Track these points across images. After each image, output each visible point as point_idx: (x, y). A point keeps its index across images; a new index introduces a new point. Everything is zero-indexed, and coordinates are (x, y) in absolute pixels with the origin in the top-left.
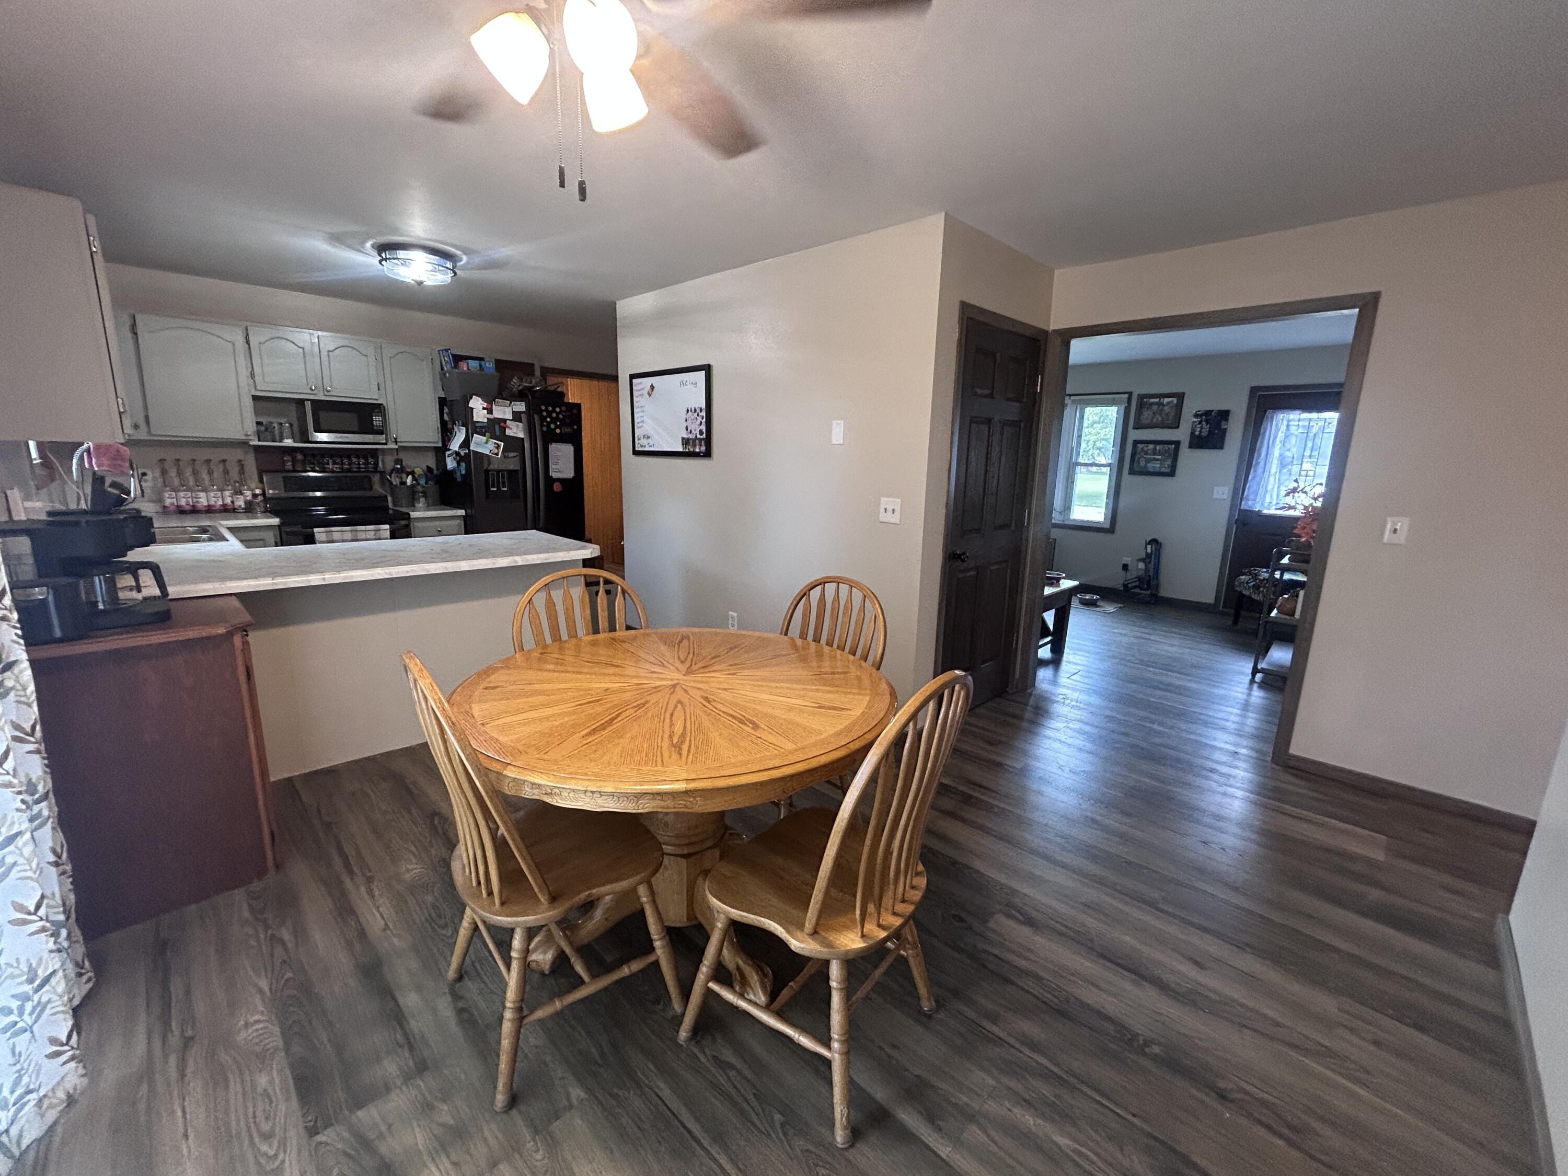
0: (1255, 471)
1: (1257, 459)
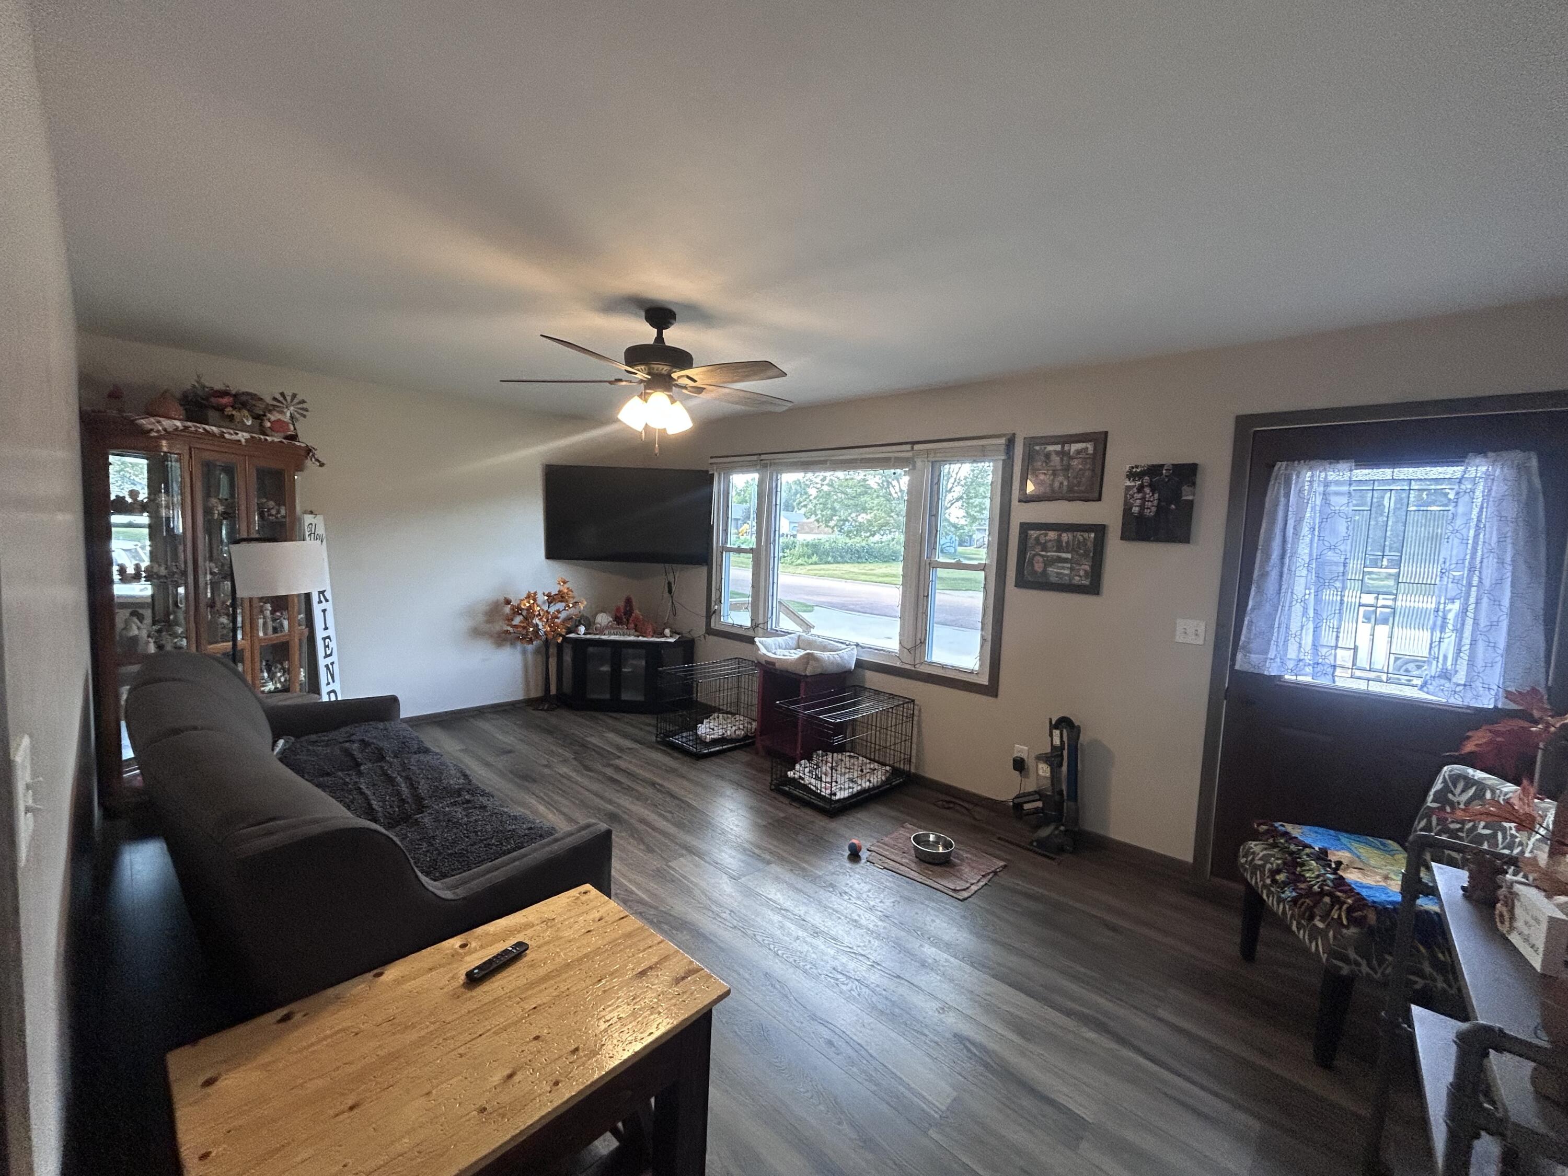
0: (1260, 591)
1: (1262, 567)
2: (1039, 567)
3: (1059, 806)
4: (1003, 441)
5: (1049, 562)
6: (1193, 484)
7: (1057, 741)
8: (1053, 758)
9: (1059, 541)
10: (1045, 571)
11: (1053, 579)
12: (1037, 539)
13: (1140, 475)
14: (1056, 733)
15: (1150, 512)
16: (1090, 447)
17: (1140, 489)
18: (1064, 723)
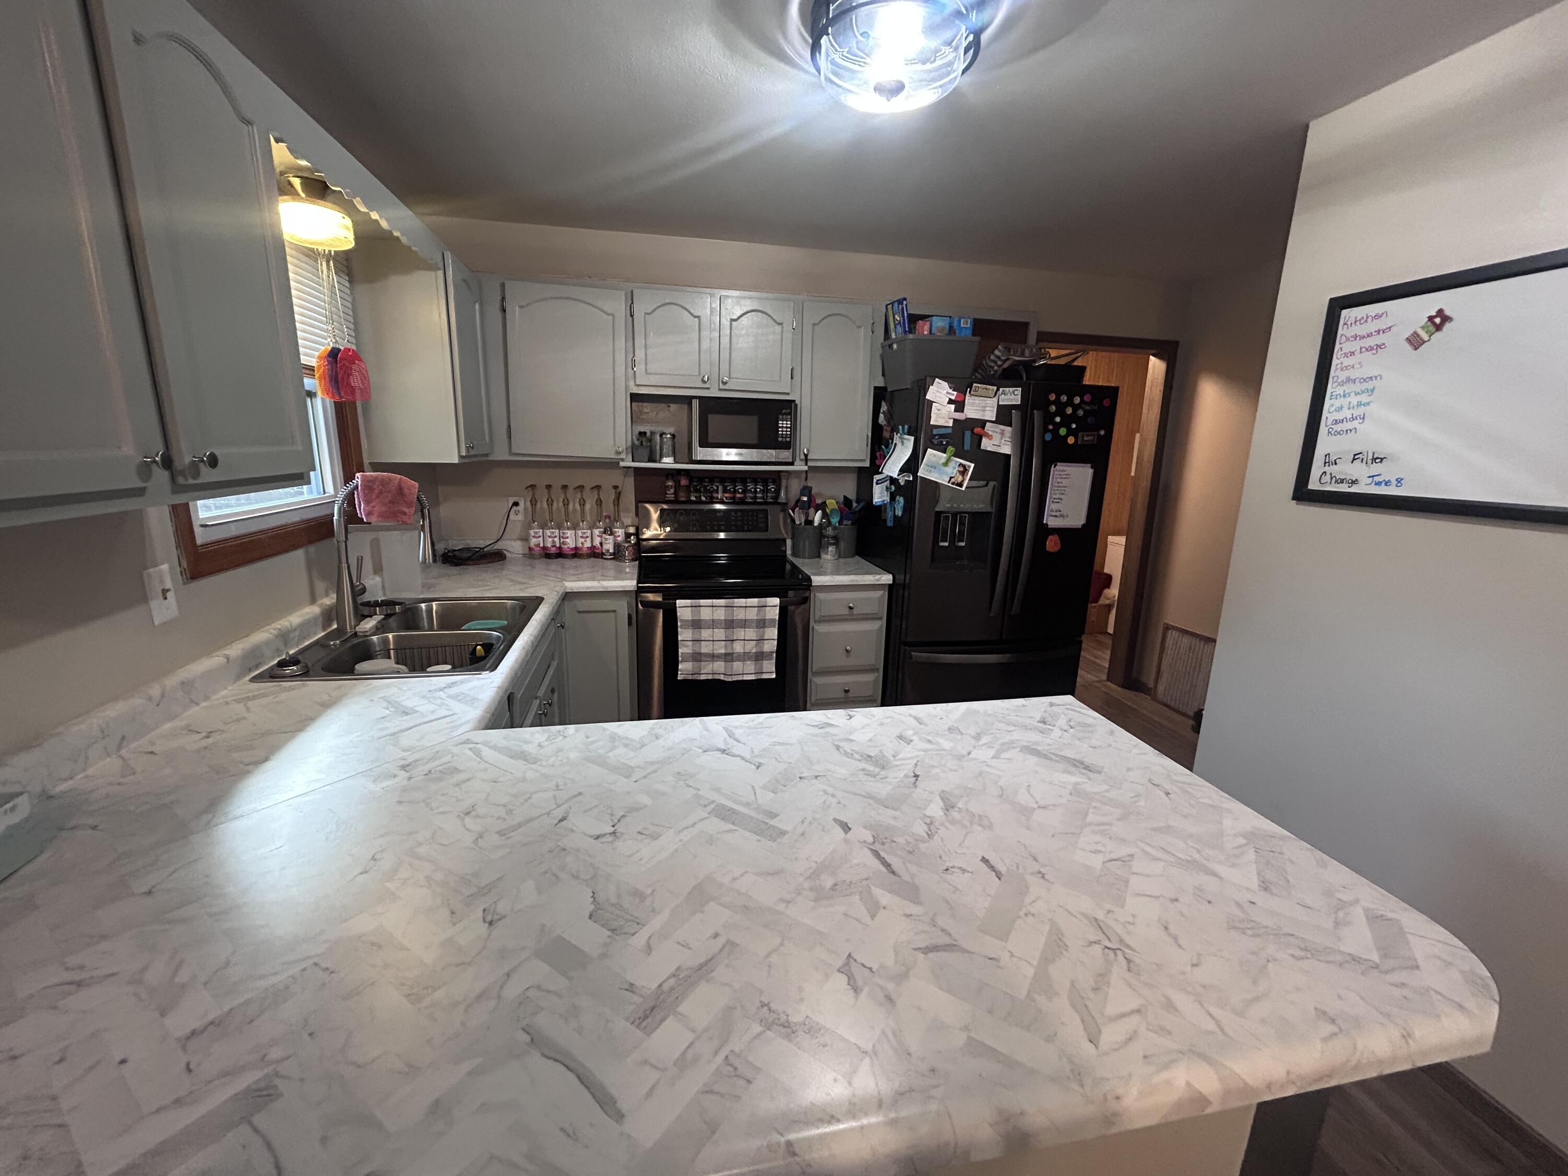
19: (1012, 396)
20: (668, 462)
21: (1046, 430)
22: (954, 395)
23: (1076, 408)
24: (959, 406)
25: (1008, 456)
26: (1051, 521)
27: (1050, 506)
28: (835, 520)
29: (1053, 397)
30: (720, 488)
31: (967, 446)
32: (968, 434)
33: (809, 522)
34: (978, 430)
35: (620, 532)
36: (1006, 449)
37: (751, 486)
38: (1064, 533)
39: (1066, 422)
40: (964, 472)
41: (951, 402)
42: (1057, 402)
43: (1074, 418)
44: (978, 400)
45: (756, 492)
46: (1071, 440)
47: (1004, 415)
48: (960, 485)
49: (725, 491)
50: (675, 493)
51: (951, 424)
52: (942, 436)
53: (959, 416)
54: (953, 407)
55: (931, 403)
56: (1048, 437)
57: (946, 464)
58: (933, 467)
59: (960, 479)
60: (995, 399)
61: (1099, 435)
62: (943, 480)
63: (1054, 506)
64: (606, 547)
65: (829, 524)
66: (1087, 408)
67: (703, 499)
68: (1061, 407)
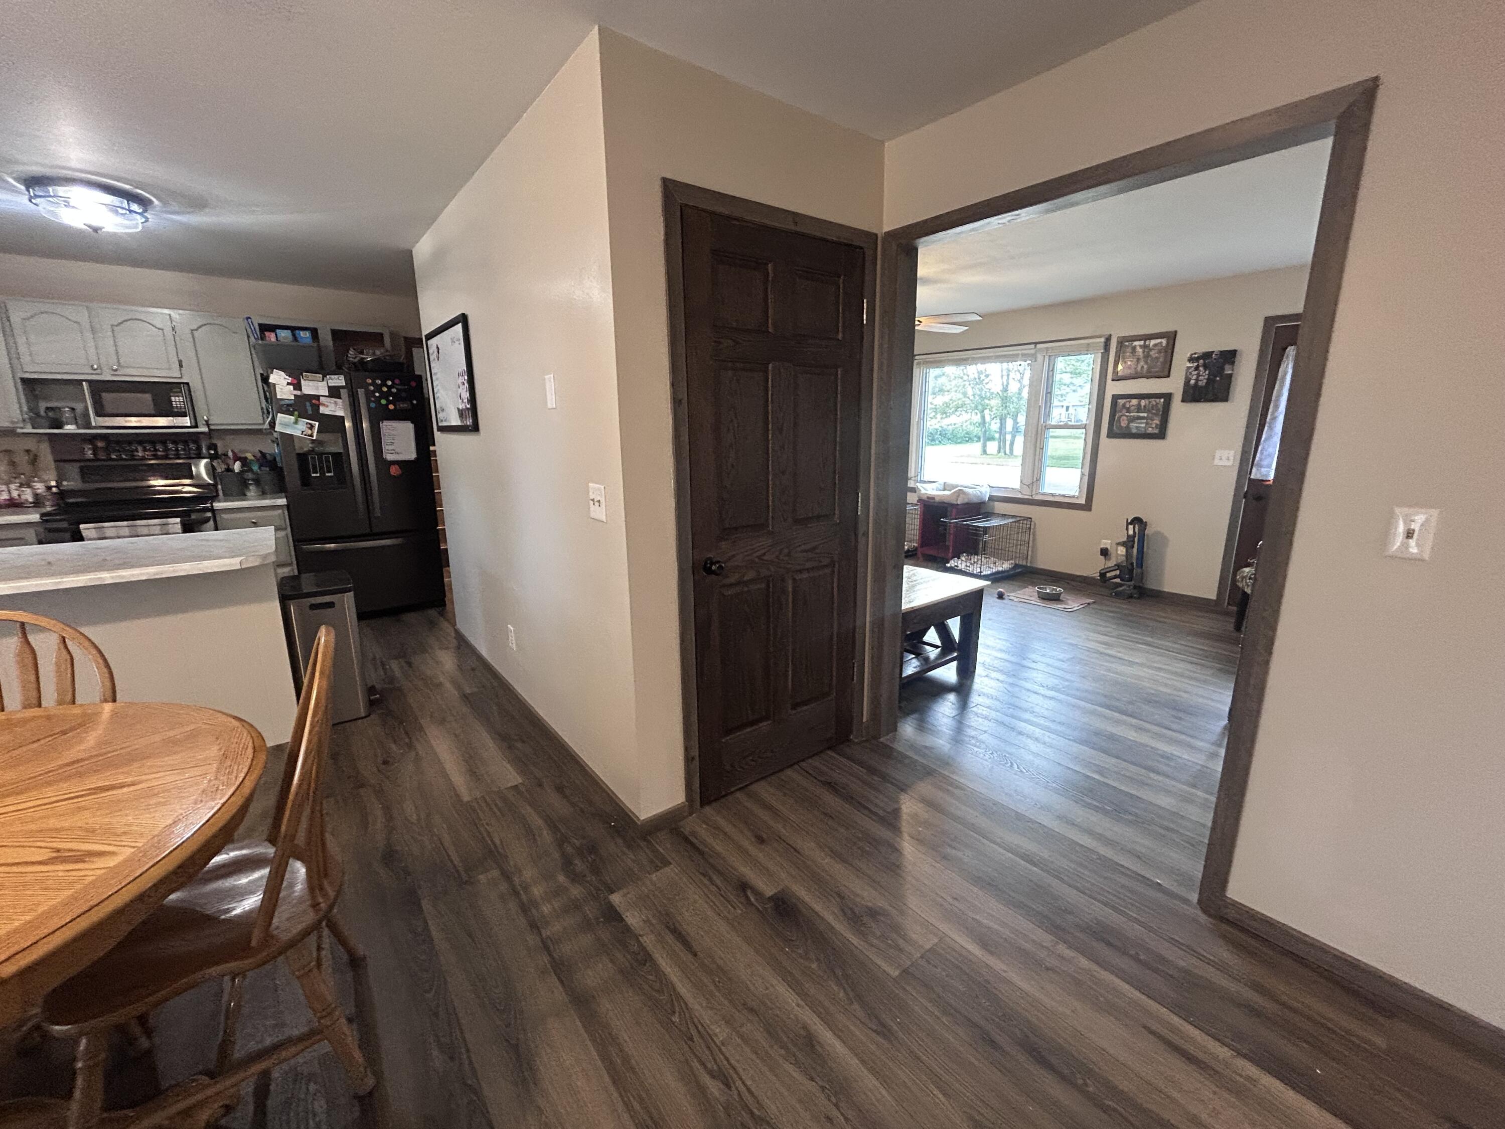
2: (1124, 424)
3: (1131, 571)
4: (1103, 340)
5: (1132, 420)
6: (1233, 363)
7: (1131, 532)
8: (1128, 544)
9: (1139, 405)
10: (1128, 427)
11: (1134, 431)
12: (1124, 405)
13: (1198, 359)
14: (1131, 527)
15: (1202, 383)
16: (1164, 341)
17: (1197, 368)
18: (1137, 521)
19: (339, 381)
20: (70, 428)
21: (368, 401)
22: (290, 380)
23: (389, 387)
24: (298, 386)
25: (343, 417)
26: (390, 457)
27: (386, 448)
28: (255, 468)
29: (369, 381)
30: (140, 448)
31: (310, 412)
32: (308, 404)
33: (229, 470)
34: (314, 401)
35: (40, 487)
36: (340, 413)
37: (170, 446)
38: (401, 464)
39: (384, 395)
40: (311, 427)
41: (288, 384)
42: (373, 384)
43: (389, 393)
44: (311, 383)
45: (177, 450)
46: (391, 407)
47: (334, 392)
48: (311, 435)
49: (145, 450)
50: (94, 454)
51: (293, 398)
52: (288, 405)
53: (298, 393)
54: (291, 387)
55: (274, 385)
56: (373, 405)
57: (296, 422)
58: (286, 425)
59: (310, 432)
60: (325, 383)
61: (412, 403)
62: (298, 434)
63: (387, 447)
64: (23, 497)
65: (251, 470)
66: (399, 387)
67: (124, 457)
68: (378, 388)
